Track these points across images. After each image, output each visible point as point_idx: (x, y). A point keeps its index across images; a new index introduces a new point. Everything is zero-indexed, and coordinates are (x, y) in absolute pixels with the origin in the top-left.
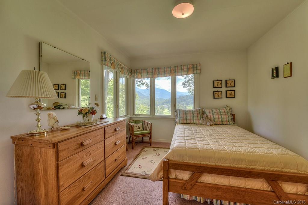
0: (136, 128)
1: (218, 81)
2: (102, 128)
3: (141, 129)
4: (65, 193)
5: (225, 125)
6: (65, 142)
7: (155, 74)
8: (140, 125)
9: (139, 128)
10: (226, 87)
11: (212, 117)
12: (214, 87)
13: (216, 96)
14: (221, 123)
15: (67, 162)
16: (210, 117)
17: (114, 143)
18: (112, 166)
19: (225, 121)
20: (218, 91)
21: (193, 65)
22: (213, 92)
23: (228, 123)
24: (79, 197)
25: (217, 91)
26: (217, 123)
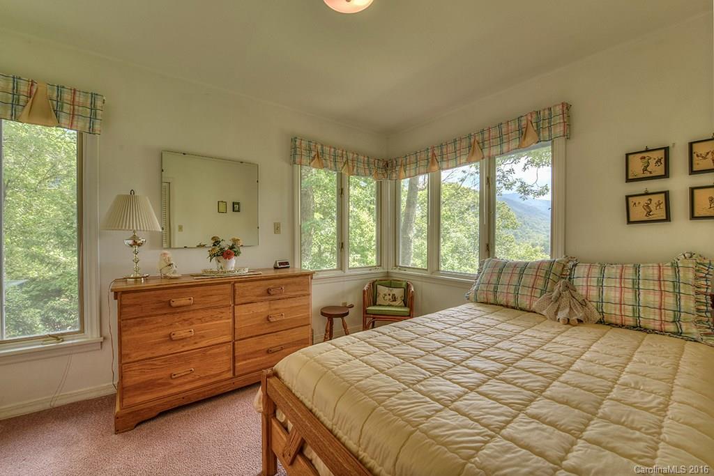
0: (387, 297)
1: (647, 151)
2: (230, 282)
3: (399, 302)
4: (134, 369)
5: (653, 331)
6: (135, 295)
7: (433, 163)
8: (398, 292)
9: (394, 299)
10: (692, 172)
11: (594, 293)
12: (628, 180)
13: (638, 212)
14: (631, 322)
15: (139, 324)
16: (584, 293)
17: (266, 316)
18: (255, 359)
19: (650, 317)
20: (650, 192)
21: (538, 113)
22: (625, 198)
23: (671, 328)
24: (163, 385)
25: (647, 194)
26: (613, 321)
